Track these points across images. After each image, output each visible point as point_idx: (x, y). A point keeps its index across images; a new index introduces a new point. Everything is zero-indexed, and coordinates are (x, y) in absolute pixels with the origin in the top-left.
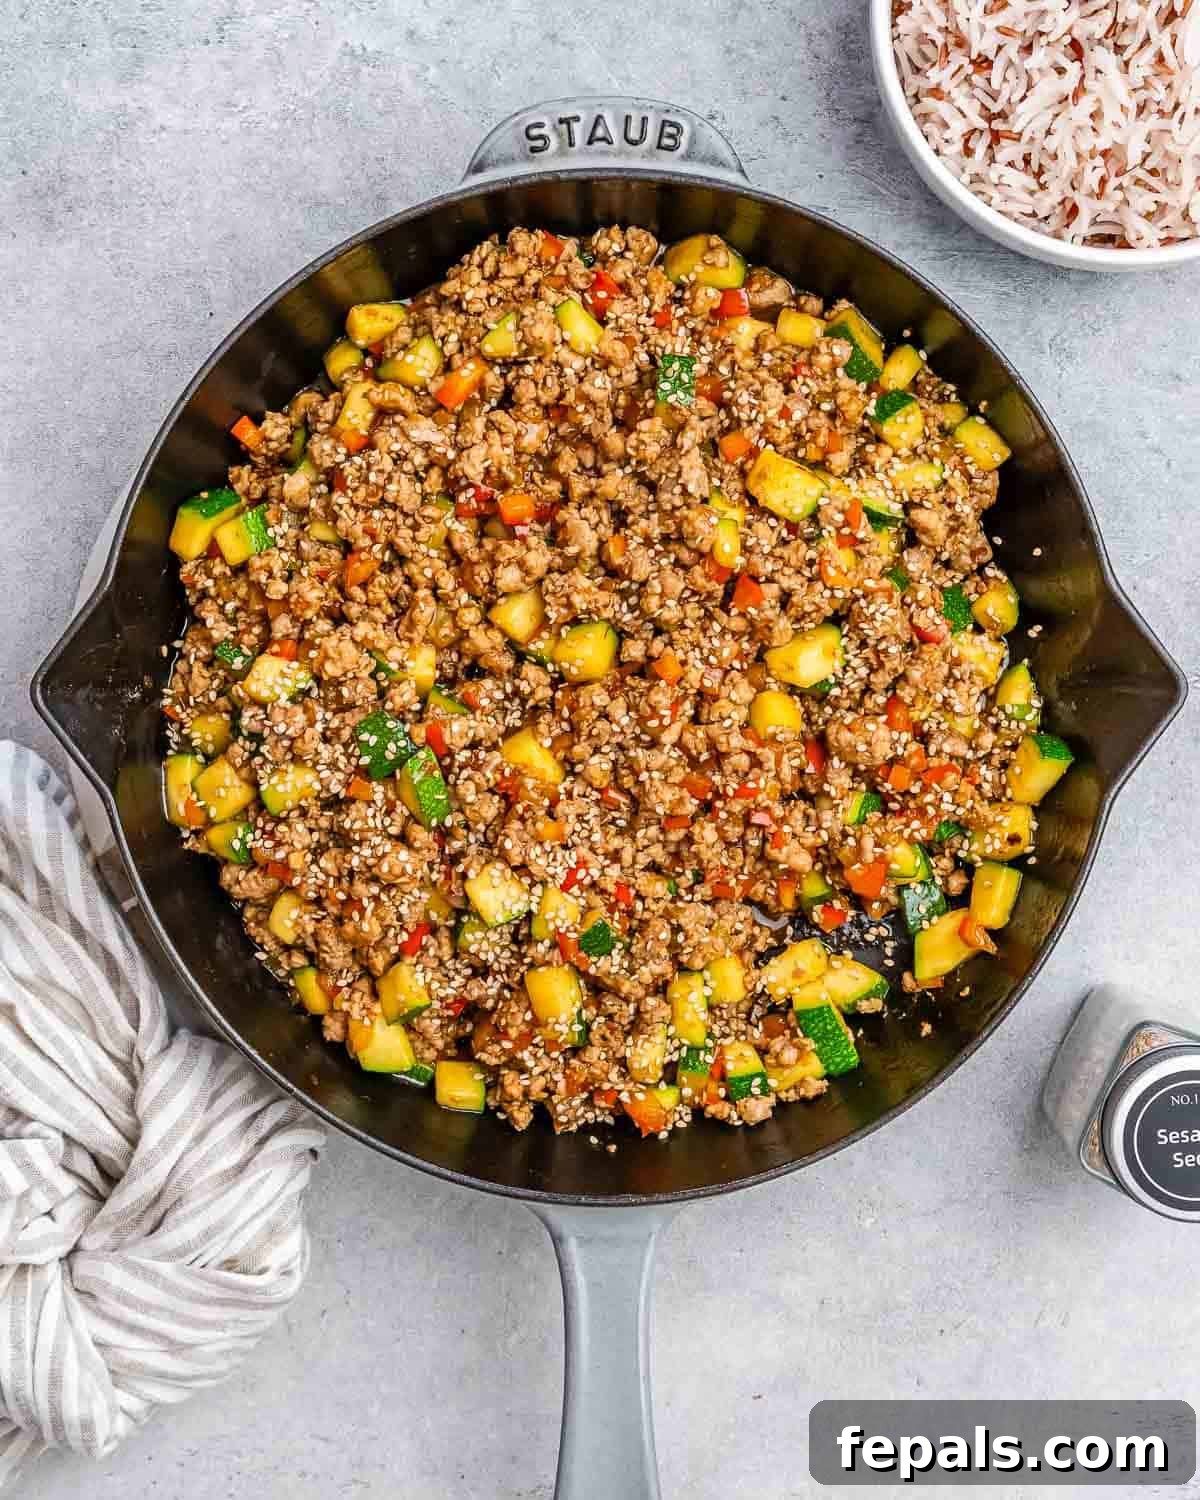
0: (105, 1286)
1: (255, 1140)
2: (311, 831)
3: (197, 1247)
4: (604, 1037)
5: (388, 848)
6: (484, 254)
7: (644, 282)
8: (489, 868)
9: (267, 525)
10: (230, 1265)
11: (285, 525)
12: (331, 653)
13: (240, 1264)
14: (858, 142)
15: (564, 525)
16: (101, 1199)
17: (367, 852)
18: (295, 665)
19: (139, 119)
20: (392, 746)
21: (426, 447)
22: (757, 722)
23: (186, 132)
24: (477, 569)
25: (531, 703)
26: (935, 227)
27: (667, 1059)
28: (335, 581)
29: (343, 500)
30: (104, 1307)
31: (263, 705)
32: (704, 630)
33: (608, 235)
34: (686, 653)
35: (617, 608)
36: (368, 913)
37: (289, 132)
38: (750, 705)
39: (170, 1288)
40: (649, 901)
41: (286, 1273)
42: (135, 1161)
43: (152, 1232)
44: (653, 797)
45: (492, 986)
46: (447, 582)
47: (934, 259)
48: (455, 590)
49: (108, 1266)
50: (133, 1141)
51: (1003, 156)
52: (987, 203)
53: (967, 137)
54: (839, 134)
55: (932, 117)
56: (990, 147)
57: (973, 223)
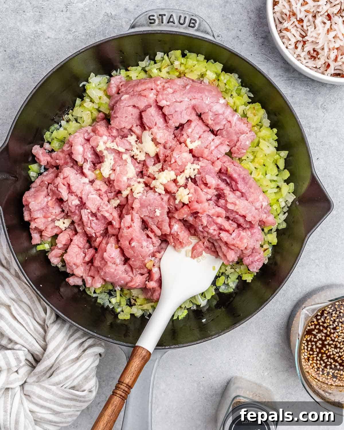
0: (34, 393)
1: (82, 350)
3: (63, 382)
10: (73, 388)
13: (77, 388)
14: (263, 44)
16: (34, 367)
19: (41, 35)
23: (56, 39)
26: (286, 70)
30: (33, 400)
37: (88, 39)
39: (55, 394)
41: (90, 391)
42: (45, 355)
43: (49, 377)
47: (286, 80)
49: (35, 387)
50: (45, 349)
51: (306, 49)
52: (301, 63)
53: (296, 43)
54: (257, 41)
55: (285, 37)
56: (303, 46)
57: (298, 70)
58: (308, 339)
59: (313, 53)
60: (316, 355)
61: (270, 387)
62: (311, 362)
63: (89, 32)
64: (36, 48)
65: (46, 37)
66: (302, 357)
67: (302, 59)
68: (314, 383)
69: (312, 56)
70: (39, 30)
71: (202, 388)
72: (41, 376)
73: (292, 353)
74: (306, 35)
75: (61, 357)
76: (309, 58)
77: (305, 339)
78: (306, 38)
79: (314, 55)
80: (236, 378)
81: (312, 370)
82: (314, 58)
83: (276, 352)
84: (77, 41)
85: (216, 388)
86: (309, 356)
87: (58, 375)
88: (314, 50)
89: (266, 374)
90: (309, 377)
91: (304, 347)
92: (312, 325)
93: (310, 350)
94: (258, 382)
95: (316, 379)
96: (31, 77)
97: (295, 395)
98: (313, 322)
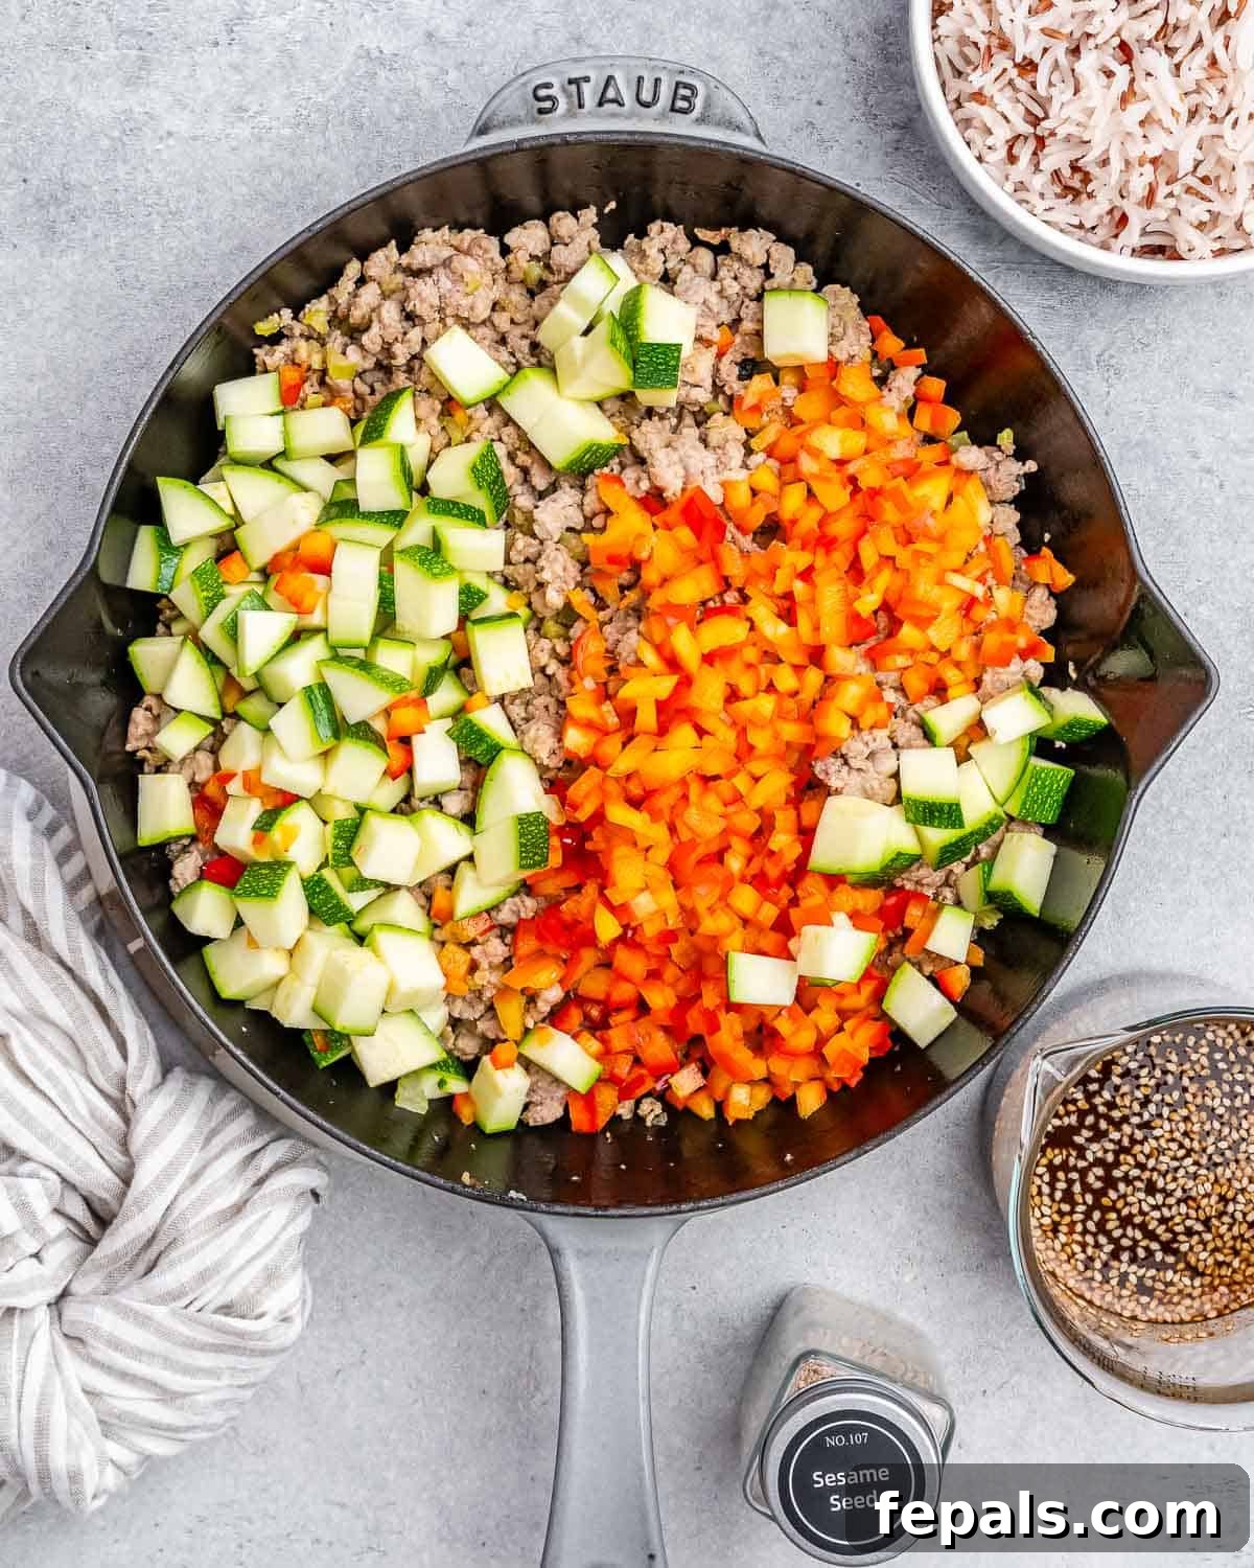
0: (96, 1330)
1: (252, 1181)
3: (192, 1291)
10: (227, 1309)
13: (238, 1309)
14: (896, 149)
16: (93, 1242)
19: (146, 124)
23: (195, 138)
26: (977, 238)
30: (94, 1353)
37: (302, 138)
39: (163, 1332)
41: (285, 1319)
42: (128, 1200)
43: (145, 1274)
49: (99, 1311)
50: (127, 1181)
51: (1048, 163)
52: (1031, 212)
53: (1011, 145)
54: (877, 140)
55: (975, 123)
56: (1035, 153)
57: (1017, 233)
58: (1057, 1161)
59: (1072, 178)
60: (1081, 1217)
61: (921, 1323)
62: (1063, 1238)
63: (305, 113)
64: (128, 168)
65: (162, 132)
66: (1034, 1222)
67: (1034, 199)
68: (1075, 1310)
69: (1067, 188)
70: (137, 109)
71: (687, 1325)
72: (119, 1270)
73: (996, 1209)
74: (1046, 117)
75: (184, 1203)
76: (1058, 196)
77: (1044, 1161)
78: (1045, 124)
79: (1074, 184)
80: (805, 1290)
81: (1066, 1267)
82: (1072, 193)
83: (942, 1205)
84: (267, 145)
85: (738, 1324)
86: (1056, 1217)
87: (172, 1264)
88: (1075, 168)
89: (907, 1279)
90: (1055, 1291)
91: (1039, 1187)
92: (1068, 1114)
93: (1063, 1200)
94: (881, 1305)
95: (1082, 1297)
96: (111, 267)
97: (1008, 1349)
98: (1074, 1102)
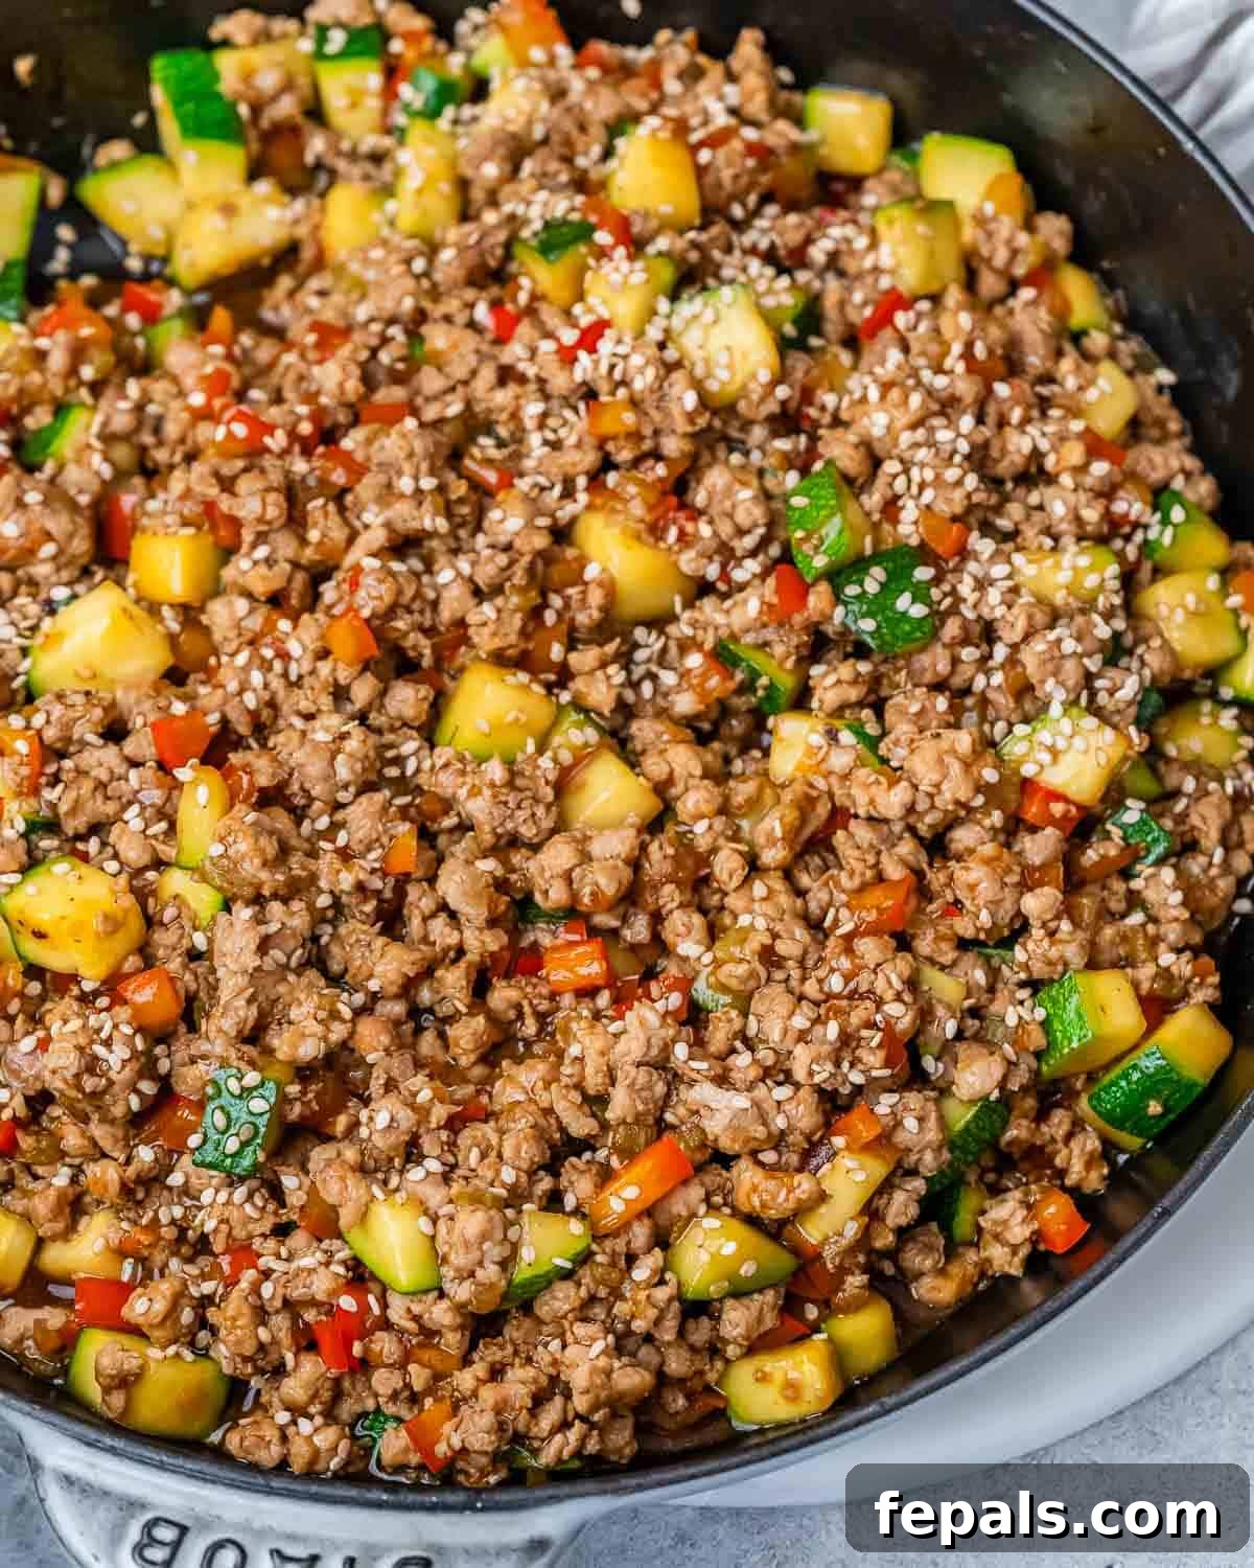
2: (1041, 508)
4: (583, 128)
5: (906, 438)
6: (558, 1438)
7: (264, 1334)
8: (733, 388)
9: (1045, 1025)
11: (1011, 1021)
12: (955, 768)
15: (493, 923)
17: (944, 435)
18: (1028, 770)
20: (872, 587)
21: (722, 1080)
22: (209, 556)
24: (667, 867)
25: (611, 648)
27: (478, 110)
28: (930, 901)
29: (893, 1009)
31: (1094, 710)
32: (272, 704)
33: (316, 1453)
34: (313, 672)
35: (427, 764)
36: (957, 348)
38: (216, 590)
40: (461, 318)
44: (418, 446)
45: (761, 233)
46: (727, 865)
48: (714, 850)
